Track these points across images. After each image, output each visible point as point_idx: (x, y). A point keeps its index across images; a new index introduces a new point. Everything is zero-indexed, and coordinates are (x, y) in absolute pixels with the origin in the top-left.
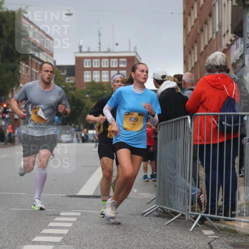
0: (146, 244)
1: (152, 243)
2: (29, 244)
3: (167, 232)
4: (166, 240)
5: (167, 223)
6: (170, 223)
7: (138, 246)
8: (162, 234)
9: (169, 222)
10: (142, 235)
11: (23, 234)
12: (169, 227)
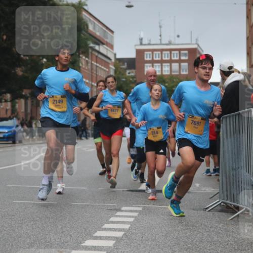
0: (209, 239)
1: (216, 238)
2: (90, 239)
3: (230, 227)
4: (230, 235)
5: (230, 218)
6: (234, 218)
7: (202, 242)
8: (225, 229)
9: (232, 217)
10: (205, 230)
11: (84, 228)
12: (233, 223)
